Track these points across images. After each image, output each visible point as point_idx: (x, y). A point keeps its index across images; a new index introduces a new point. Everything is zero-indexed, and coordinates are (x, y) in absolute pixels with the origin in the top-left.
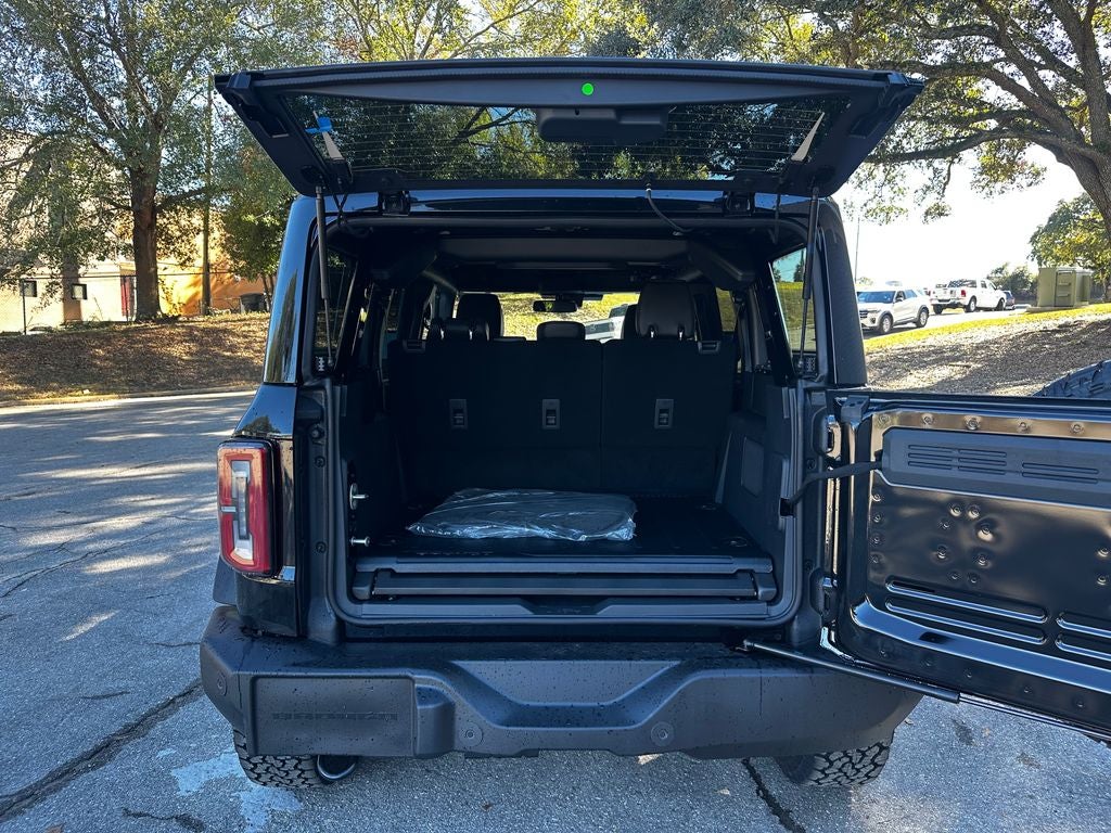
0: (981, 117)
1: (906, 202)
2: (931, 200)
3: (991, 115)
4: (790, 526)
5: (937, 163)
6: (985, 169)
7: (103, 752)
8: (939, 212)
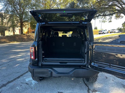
0: (115, 11)
1: (107, 20)
2: (110, 20)
3: (117, 10)
4: (86, 55)
5: (110, 16)
6: (116, 16)
7: (19, 77)
8: (110, 21)
